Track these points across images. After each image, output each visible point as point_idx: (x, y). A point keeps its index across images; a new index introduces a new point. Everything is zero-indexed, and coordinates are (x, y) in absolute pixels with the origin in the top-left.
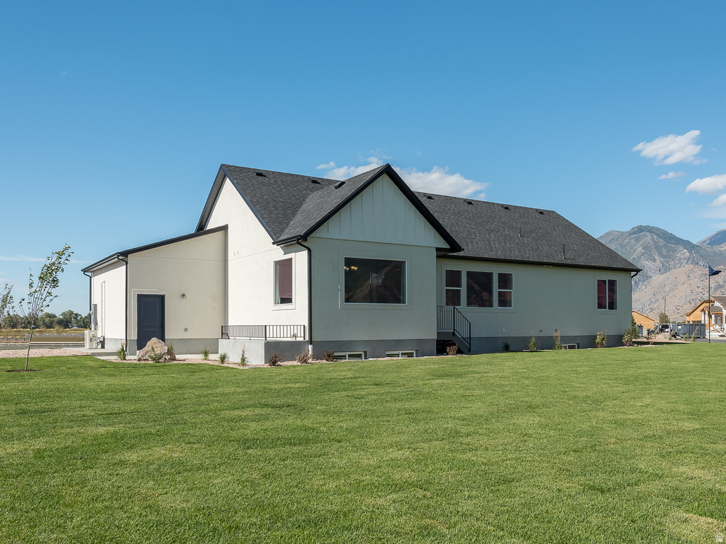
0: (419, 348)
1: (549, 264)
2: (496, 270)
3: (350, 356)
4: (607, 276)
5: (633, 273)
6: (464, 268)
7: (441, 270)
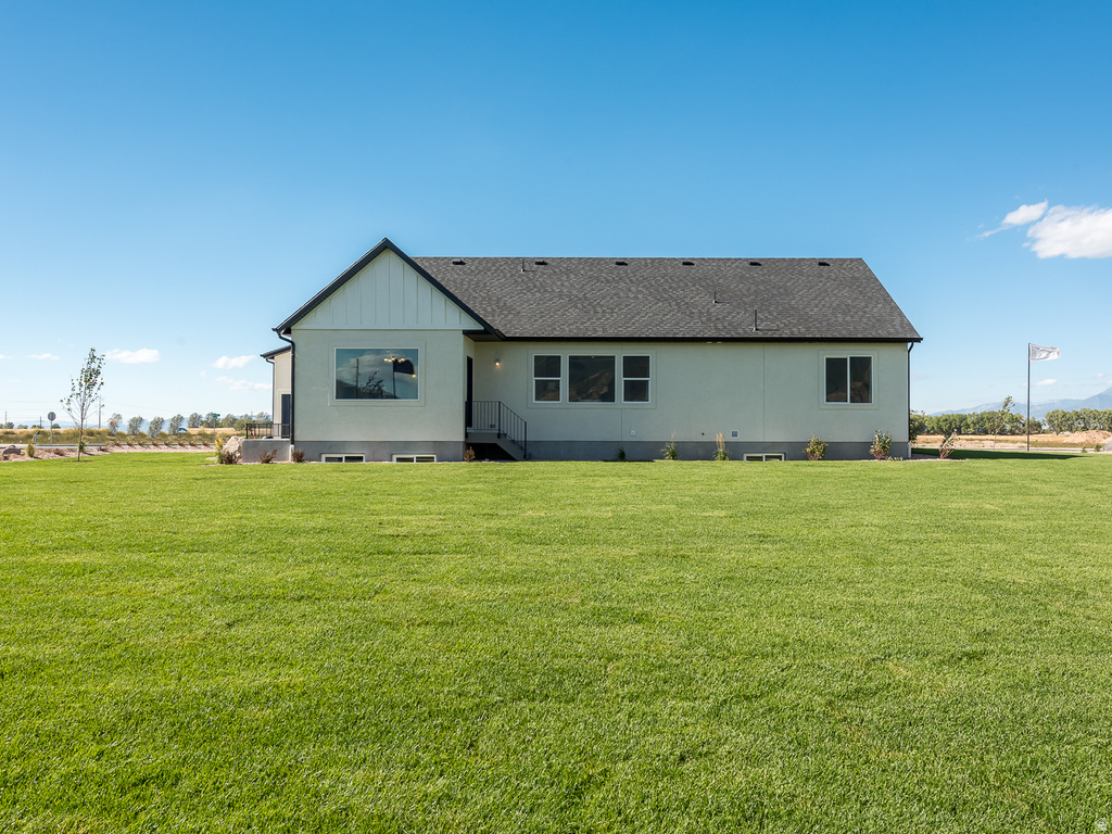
0: (442, 452)
1: (714, 340)
2: (619, 353)
3: (348, 459)
4: (847, 353)
5: (909, 344)
6: (565, 353)
7: (527, 357)
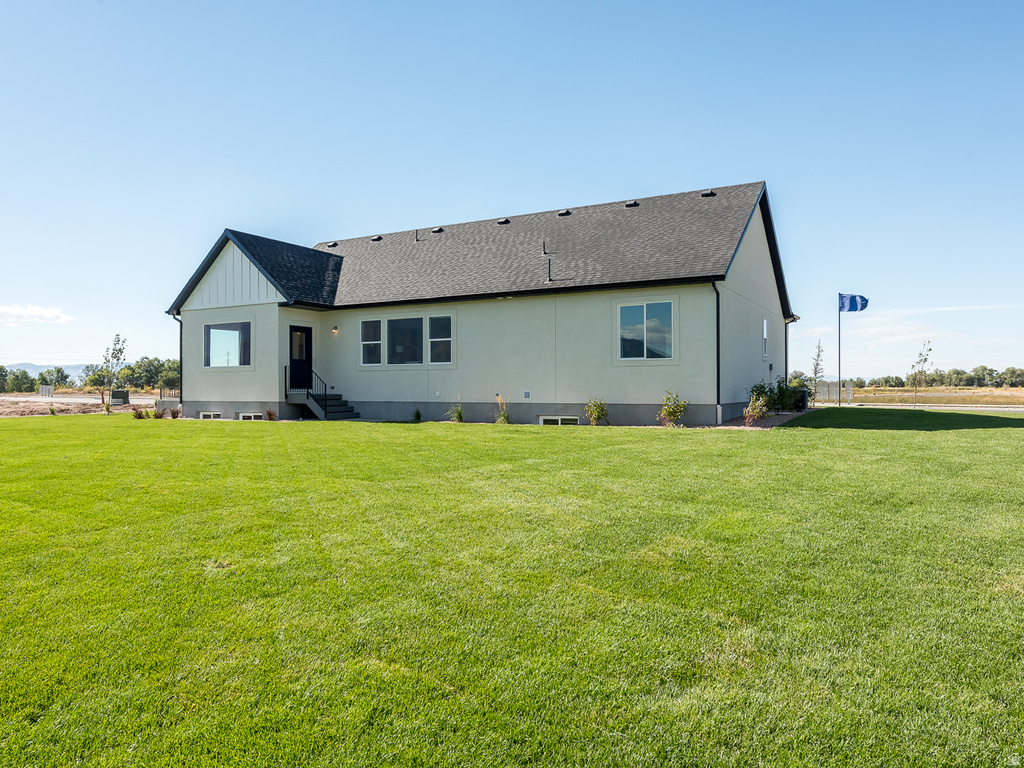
1: (503, 295)
2: (426, 314)
6: (384, 317)
7: (354, 324)
